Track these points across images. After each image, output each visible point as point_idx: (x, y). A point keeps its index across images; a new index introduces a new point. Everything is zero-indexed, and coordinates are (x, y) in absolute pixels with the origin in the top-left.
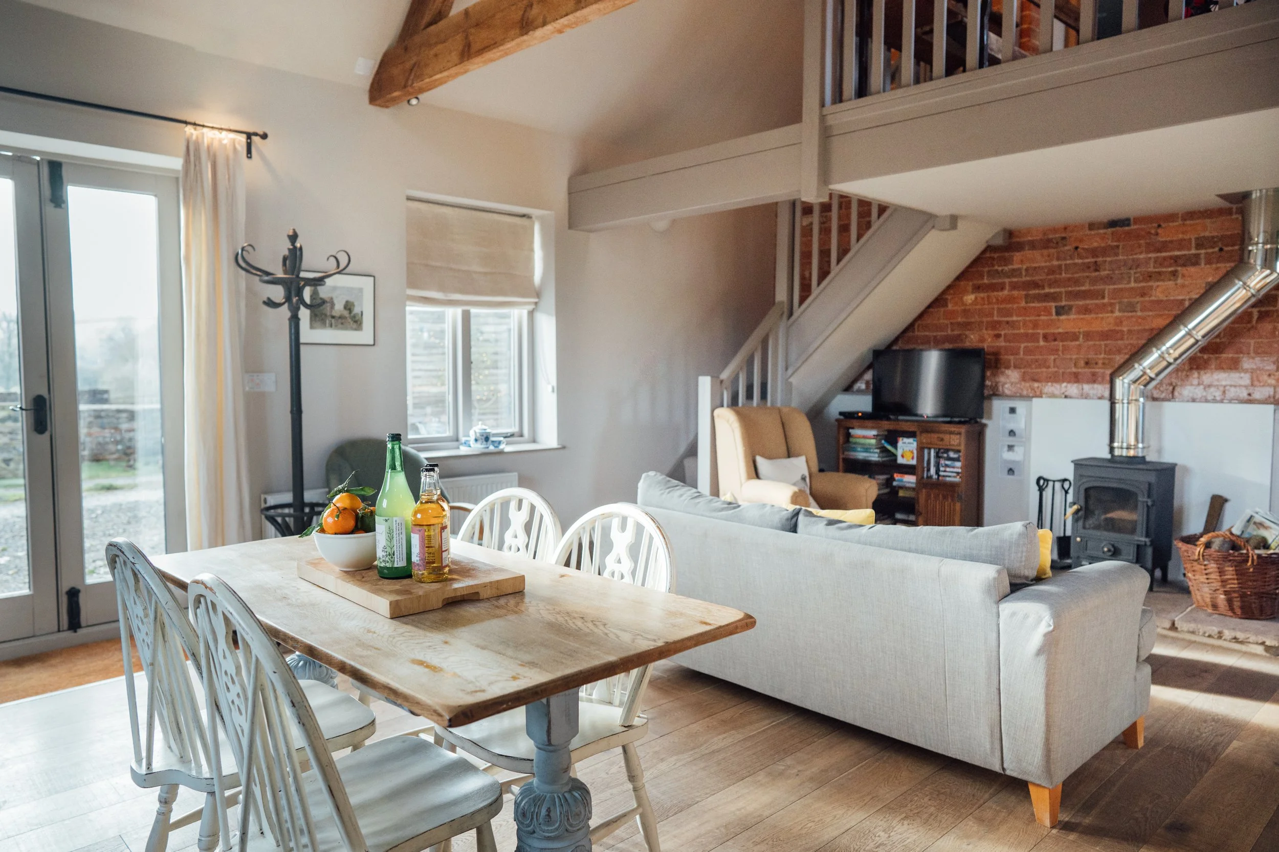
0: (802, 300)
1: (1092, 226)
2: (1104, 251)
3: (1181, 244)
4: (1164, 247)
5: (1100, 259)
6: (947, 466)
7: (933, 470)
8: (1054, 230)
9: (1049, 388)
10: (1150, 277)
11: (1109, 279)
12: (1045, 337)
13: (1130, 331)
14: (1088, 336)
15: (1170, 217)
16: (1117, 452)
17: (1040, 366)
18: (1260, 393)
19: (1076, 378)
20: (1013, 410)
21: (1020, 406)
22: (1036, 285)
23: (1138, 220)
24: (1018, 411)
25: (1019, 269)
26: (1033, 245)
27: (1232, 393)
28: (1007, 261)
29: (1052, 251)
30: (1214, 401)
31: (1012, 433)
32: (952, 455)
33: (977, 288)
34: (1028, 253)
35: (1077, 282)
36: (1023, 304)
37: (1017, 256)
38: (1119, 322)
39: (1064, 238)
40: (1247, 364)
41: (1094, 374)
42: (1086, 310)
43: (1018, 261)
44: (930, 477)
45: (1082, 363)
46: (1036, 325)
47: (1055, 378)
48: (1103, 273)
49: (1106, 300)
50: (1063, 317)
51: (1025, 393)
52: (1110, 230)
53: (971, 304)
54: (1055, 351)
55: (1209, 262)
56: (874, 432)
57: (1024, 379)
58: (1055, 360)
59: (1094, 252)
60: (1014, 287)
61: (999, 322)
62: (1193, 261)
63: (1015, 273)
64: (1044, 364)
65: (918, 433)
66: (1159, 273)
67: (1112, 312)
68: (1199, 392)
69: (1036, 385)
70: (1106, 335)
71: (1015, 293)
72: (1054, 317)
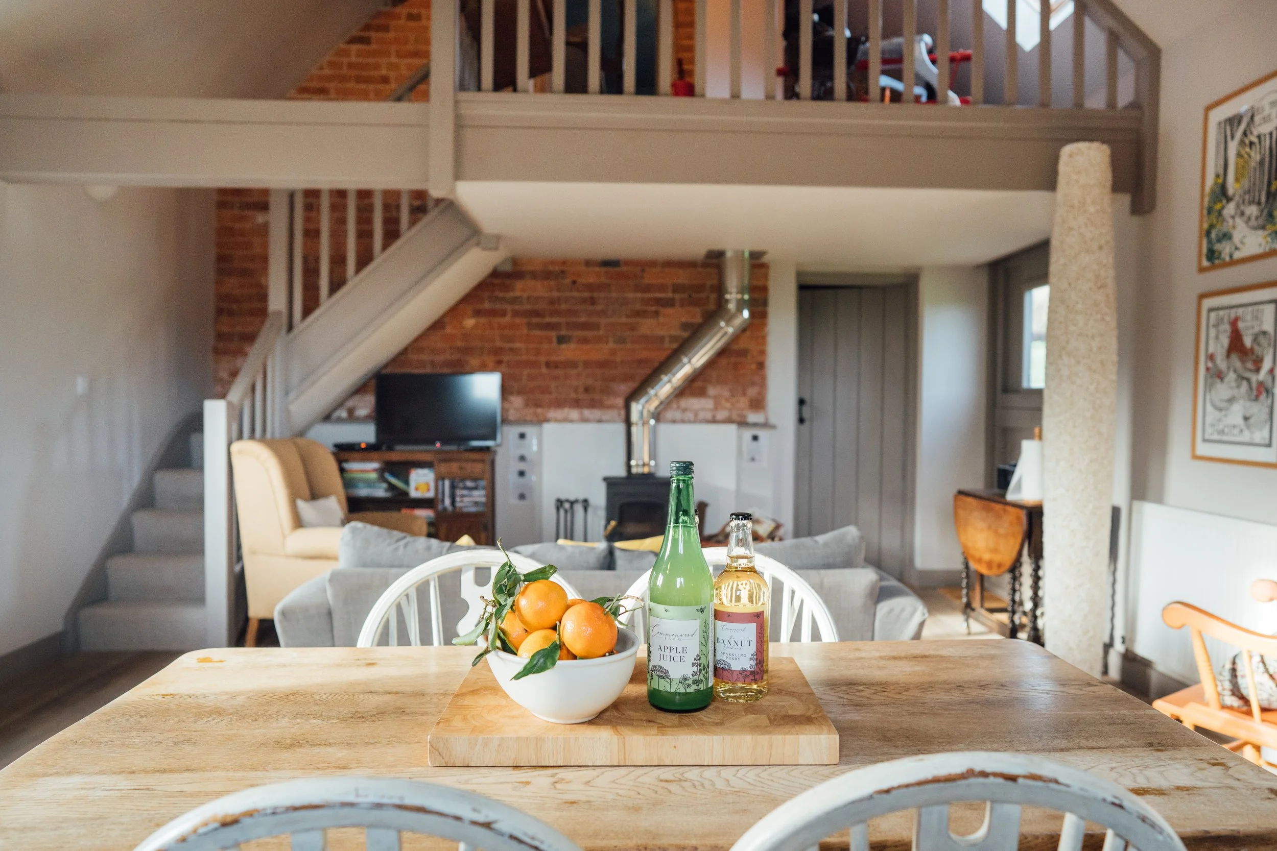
0: (307, 311)
1: (588, 263)
2: (600, 287)
3: (662, 288)
4: (648, 289)
5: (595, 295)
6: (463, 496)
7: (447, 502)
8: (553, 262)
9: (552, 414)
10: (638, 314)
11: (603, 313)
12: (548, 364)
13: (622, 362)
14: (587, 364)
15: (651, 264)
16: (634, 470)
17: (543, 392)
18: (721, 415)
19: (577, 404)
20: (522, 436)
21: (529, 430)
22: (537, 314)
23: (628, 263)
24: (528, 436)
25: (520, 297)
26: (534, 275)
27: (702, 415)
28: (507, 288)
29: (553, 283)
30: (689, 422)
31: (522, 458)
32: (469, 484)
33: (478, 313)
34: (531, 283)
35: (574, 313)
36: (525, 331)
37: (519, 284)
38: (613, 352)
39: (563, 272)
40: (712, 391)
41: (593, 400)
42: (585, 341)
43: (520, 289)
44: (445, 509)
45: (581, 390)
46: (538, 352)
47: (559, 404)
48: (599, 308)
49: (601, 332)
50: (564, 346)
51: (528, 418)
52: (604, 269)
53: (472, 328)
54: (556, 378)
55: (682, 305)
56: (375, 465)
57: (527, 404)
58: (557, 387)
59: (590, 287)
60: (516, 314)
61: (501, 349)
62: (670, 303)
63: (515, 300)
64: (545, 390)
65: (436, 464)
66: (645, 311)
67: (607, 343)
68: (677, 415)
69: (539, 410)
70: (602, 364)
71: (518, 320)
72: (555, 345)
